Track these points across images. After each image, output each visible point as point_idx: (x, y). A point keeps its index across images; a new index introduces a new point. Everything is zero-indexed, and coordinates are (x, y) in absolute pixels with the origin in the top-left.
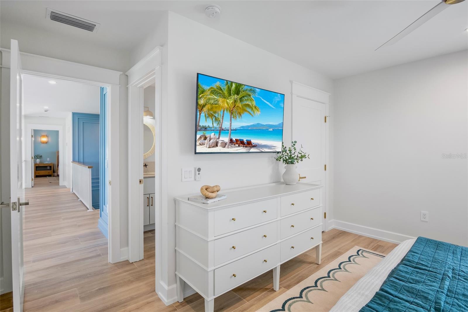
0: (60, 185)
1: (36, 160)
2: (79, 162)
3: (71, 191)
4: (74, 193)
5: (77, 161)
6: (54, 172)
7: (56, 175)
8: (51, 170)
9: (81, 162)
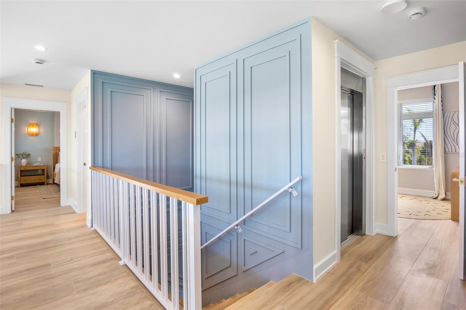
0: (61, 205)
1: (21, 161)
2: (103, 167)
3: (89, 224)
4: (96, 231)
5: (100, 165)
6: (48, 177)
7: (51, 181)
8: (44, 175)
9: (107, 168)
